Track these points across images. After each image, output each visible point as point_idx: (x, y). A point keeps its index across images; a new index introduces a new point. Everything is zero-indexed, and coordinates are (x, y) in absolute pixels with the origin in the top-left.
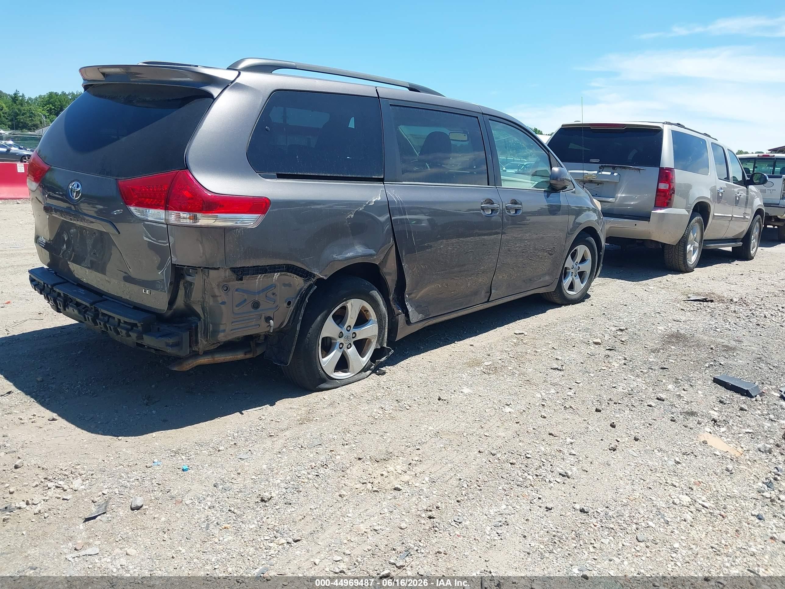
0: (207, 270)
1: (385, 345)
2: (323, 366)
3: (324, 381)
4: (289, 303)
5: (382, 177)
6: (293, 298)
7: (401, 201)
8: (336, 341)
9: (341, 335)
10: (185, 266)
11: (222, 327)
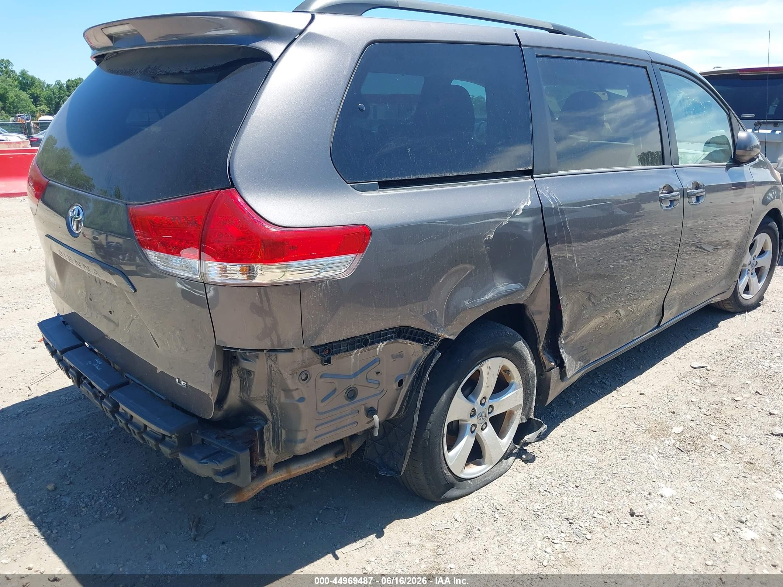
0: (274, 354)
1: (532, 416)
2: (450, 464)
3: (450, 486)
4: (401, 383)
5: (531, 168)
6: (406, 374)
7: (558, 202)
8: (466, 423)
9: (473, 414)
10: (237, 349)
11: (300, 436)
